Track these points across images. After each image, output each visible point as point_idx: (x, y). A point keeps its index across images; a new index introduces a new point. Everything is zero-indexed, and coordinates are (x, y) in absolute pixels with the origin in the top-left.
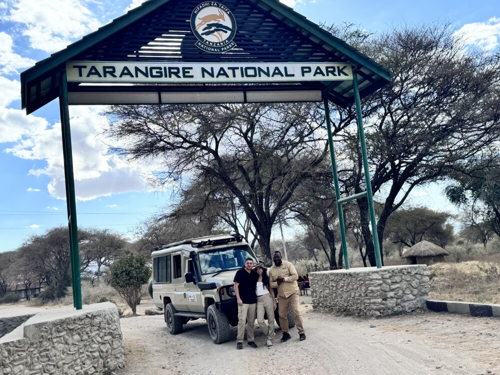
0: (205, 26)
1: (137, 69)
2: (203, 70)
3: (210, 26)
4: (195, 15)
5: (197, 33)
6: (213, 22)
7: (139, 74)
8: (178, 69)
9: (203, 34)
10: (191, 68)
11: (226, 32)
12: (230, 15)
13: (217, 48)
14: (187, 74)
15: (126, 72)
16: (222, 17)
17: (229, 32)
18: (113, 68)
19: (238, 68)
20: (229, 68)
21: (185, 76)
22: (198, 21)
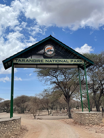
3: (48, 50)
7: (30, 61)
12: (54, 48)
13: (50, 55)
14: (42, 61)
15: (27, 61)
16: (52, 48)
18: (24, 60)
22: (45, 49)
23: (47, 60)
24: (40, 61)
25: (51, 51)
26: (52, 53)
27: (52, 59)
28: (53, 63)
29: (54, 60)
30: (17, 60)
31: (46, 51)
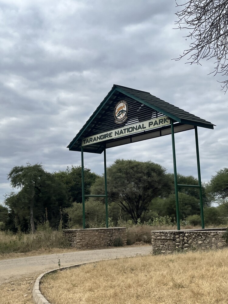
0: (118, 112)
1: (98, 137)
2: (116, 132)
3: (120, 112)
4: (116, 109)
5: (115, 116)
6: (121, 110)
7: (98, 139)
8: (108, 134)
9: (117, 116)
10: (112, 133)
11: (124, 113)
12: (126, 105)
13: (121, 121)
14: (111, 136)
15: (95, 139)
16: (124, 107)
17: (125, 112)
18: (92, 138)
19: (126, 129)
20: (124, 130)
21: (110, 137)
22: (116, 111)
23: (117, 130)
24: (109, 136)
25: (122, 111)
26: (124, 114)
27: (122, 129)
28: (124, 134)
29: (125, 130)
30: (85, 141)
31: (117, 115)
